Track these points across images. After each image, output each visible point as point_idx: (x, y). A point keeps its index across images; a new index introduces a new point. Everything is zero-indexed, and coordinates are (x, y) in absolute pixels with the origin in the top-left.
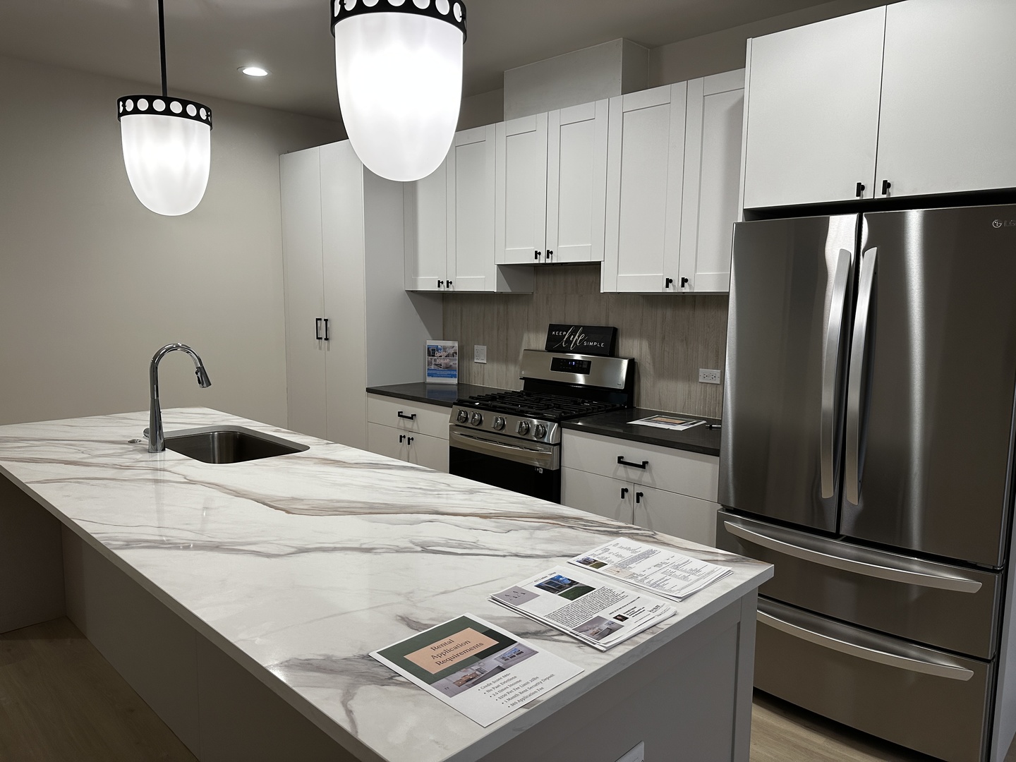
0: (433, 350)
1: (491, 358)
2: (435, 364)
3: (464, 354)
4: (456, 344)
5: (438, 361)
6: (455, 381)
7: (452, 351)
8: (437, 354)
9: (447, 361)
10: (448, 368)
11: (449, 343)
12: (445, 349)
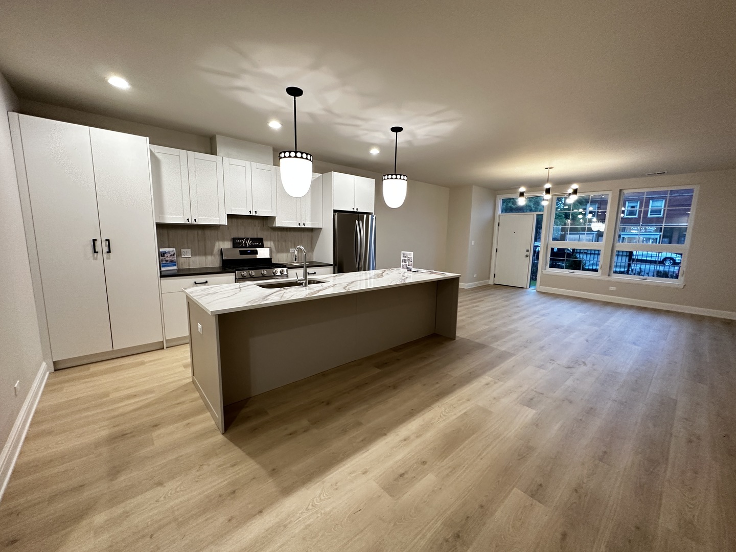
0: (164, 254)
1: (193, 254)
2: (165, 261)
3: (179, 254)
4: (174, 250)
5: (167, 259)
6: (175, 268)
7: (172, 253)
8: (166, 255)
9: (171, 258)
10: (172, 261)
11: (171, 249)
12: (169, 252)
